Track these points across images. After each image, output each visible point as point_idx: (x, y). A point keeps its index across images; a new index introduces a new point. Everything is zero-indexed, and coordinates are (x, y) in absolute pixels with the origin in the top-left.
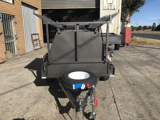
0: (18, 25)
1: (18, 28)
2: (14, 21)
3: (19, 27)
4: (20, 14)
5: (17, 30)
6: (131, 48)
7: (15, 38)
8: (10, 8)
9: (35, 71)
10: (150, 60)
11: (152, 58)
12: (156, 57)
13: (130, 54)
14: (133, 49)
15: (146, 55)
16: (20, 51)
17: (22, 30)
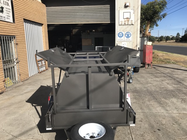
0: (20, 46)
1: (20, 50)
2: (15, 42)
3: (21, 48)
4: (22, 33)
5: (19, 52)
6: (153, 69)
7: (16, 61)
8: (9, 28)
9: (40, 107)
10: (176, 88)
11: (179, 86)
12: (183, 84)
13: (152, 78)
14: (155, 71)
15: (170, 80)
16: (21, 77)
17: (24, 51)
